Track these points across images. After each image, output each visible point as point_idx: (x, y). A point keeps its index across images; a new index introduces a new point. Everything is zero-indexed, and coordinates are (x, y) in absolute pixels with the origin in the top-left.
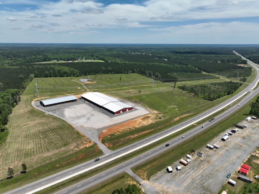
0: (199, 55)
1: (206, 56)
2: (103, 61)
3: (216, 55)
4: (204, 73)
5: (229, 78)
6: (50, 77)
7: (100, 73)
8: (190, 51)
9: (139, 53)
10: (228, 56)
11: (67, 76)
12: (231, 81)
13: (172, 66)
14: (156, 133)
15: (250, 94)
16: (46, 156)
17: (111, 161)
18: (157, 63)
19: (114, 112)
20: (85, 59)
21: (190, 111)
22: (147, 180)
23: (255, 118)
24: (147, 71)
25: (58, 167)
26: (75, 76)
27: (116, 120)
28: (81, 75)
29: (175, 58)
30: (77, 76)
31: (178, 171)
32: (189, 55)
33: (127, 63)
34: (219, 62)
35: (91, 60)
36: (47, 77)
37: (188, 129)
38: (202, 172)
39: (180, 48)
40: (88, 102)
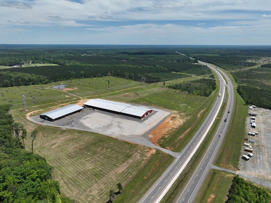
0: (152, 55)
1: (158, 56)
2: (56, 65)
3: (167, 56)
4: (174, 72)
5: (199, 75)
6: (11, 86)
7: (72, 78)
8: (137, 51)
9: (90, 55)
10: (177, 56)
11: (33, 84)
12: (204, 78)
13: (140, 67)
14: (197, 130)
15: (229, 88)
16: (120, 171)
17: (189, 162)
18: (124, 65)
19: (141, 117)
20: (33, 63)
21: (201, 107)
22: (238, 170)
23: (255, 106)
24: (126, 73)
25: (147, 179)
26: (43, 84)
27: (149, 124)
28: (51, 81)
29: (133, 59)
30: (46, 83)
31: (252, 158)
32: (143, 56)
33: (92, 65)
34: (175, 62)
35: (40, 64)
36: (7, 87)
37: (216, 123)
38: (268, 155)
39: (124, 49)
40: (97, 110)
